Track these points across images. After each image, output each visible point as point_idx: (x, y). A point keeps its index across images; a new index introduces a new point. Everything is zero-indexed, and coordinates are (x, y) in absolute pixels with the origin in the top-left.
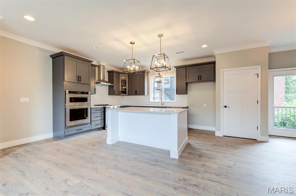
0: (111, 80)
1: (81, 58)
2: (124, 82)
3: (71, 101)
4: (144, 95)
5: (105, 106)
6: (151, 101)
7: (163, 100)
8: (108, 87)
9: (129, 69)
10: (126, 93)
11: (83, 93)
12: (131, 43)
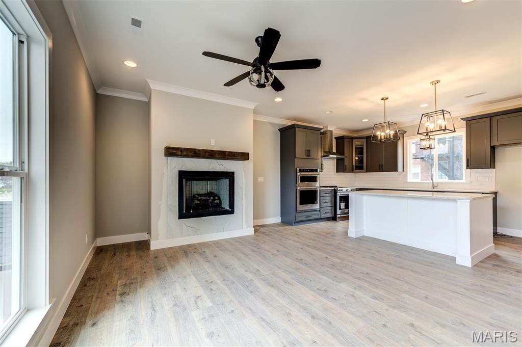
0: (340, 151)
1: (310, 127)
2: (360, 151)
3: (302, 181)
4: (396, 170)
5: (336, 189)
6: (408, 181)
7: (436, 180)
8: (335, 160)
9: (379, 136)
10: (363, 169)
11: (312, 171)
12: (383, 99)
